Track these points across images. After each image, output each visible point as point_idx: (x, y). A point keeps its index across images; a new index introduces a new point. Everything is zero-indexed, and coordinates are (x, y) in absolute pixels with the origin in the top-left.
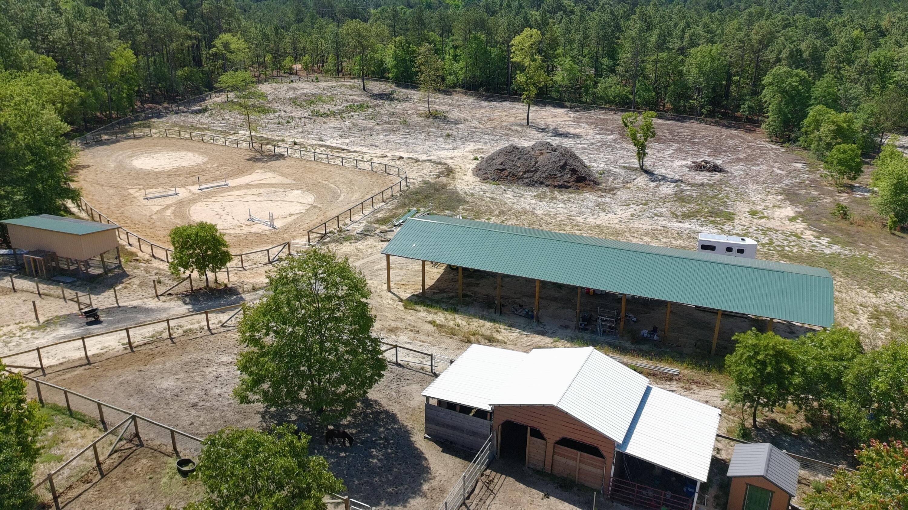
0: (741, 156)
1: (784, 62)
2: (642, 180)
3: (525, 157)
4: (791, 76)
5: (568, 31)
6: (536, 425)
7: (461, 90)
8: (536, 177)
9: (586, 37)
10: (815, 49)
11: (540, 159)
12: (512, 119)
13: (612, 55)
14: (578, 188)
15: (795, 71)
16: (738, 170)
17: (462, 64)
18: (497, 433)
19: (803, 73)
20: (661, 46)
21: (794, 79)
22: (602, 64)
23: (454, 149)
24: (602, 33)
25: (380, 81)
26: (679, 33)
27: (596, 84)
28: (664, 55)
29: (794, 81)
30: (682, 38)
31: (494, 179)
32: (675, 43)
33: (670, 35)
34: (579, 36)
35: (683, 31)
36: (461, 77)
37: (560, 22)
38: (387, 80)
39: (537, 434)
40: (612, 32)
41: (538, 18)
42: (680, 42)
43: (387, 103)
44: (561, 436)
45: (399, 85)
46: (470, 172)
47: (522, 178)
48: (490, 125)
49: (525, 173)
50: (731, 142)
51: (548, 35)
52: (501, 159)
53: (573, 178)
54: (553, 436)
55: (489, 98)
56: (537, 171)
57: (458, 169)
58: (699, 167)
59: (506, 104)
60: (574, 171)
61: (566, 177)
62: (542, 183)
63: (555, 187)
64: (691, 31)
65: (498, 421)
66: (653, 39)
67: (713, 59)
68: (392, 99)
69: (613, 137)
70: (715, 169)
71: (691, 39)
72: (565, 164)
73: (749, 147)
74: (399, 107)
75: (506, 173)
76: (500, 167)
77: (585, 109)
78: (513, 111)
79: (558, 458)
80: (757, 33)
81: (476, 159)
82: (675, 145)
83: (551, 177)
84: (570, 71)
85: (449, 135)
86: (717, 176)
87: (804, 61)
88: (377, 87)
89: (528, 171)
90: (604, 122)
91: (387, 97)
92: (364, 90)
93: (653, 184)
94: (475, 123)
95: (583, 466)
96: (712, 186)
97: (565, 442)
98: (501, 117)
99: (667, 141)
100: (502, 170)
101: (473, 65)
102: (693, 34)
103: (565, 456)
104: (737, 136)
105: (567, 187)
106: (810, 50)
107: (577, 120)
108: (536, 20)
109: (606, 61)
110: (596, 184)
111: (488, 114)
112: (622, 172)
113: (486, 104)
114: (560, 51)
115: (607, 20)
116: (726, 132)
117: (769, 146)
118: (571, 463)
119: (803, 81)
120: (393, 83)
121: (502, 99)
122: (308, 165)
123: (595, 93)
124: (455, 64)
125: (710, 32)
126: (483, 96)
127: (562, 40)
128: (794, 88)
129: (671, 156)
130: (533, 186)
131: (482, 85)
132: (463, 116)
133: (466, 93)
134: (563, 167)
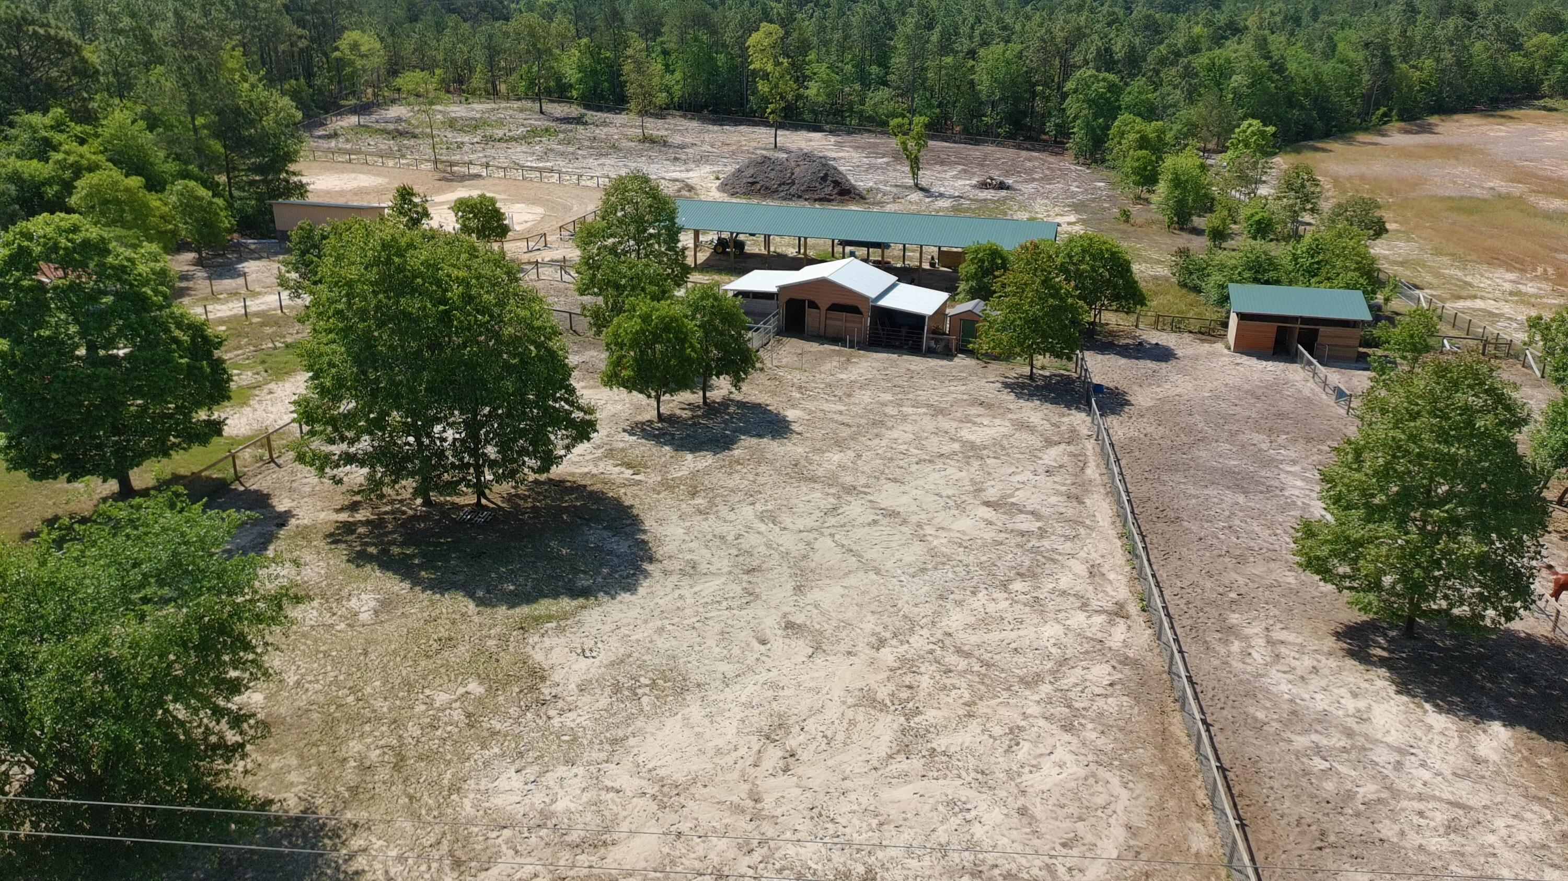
0: (1036, 176)
1: (1091, 65)
2: (916, 196)
3: (778, 168)
4: (1098, 81)
5: (822, 29)
6: (812, 298)
7: (677, 113)
8: (793, 190)
9: (846, 37)
10: (1132, 48)
11: (797, 170)
12: (754, 144)
13: (883, 61)
14: (842, 202)
15: (1101, 76)
16: (1029, 188)
17: (678, 75)
18: (782, 311)
19: (1111, 77)
20: (945, 48)
21: (1101, 84)
22: (870, 74)
23: (688, 171)
24: (868, 31)
25: (559, 102)
26: (967, 30)
27: (862, 102)
28: (949, 60)
29: (1101, 87)
30: (971, 37)
31: (744, 194)
32: (962, 45)
33: (957, 34)
34: (837, 36)
35: (972, 28)
36: (678, 94)
37: (811, 17)
38: (569, 100)
39: (813, 305)
40: (882, 29)
41: (782, 12)
42: (968, 42)
43: (580, 128)
44: (830, 303)
45: (588, 107)
46: (714, 189)
47: (776, 191)
48: (725, 149)
49: (780, 185)
50: (1028, 164)
51: (795, 35)
52: (752, 171)
53: (836, 191)
54: (824, 304)
55: (720, 122)
56: (793, 183)
57: (698, 187)
58: (984, 185)
59: (743, 128)
60: (836, 183)
61: (828, 190)
62: (800, 197)
63: (816, 200)
64: (982, 28)
65: (783, 300)
66: (934, 38)
67: (1008, 63)
68: (586, 123)
69: (885, 160)
70: (1002, 186)
71: (982, 39)
72: (826, 175)
73: (1049, 168)
74: (601, 132)
75: (758, 186)
76: (751, 180)
77: (849, 133)
78: (753, 136)
79: (829, 322)
80: (1062, 29)
81: (718, 178)
82: (960, 167)
83: (810, 189)
84: (827, 83)
85: (676, 159)
86: (1003, 193)
87: (1116, 62)
88: (558, 110)
89: (784, 184)
90: (875, 145)
91: (579, 121)
92: (542, 112)
93: (927, 200)
94: (706, 147)
95: (848, 325)
96: (994, 202)
97: (835, 307)
98: (739, 141)
99: (952, 164)
100: (753, 183)
101: (693, 76)
102: (984, 32)
103: (836, 319)
104: (1036, 158)
105: (829, 201)
106: (1126, 49)
107: (839, 145)
108: (779, 14)
109: (874, 69)
110: (863, 198)
111: (721, 139)
112: (894, 190)
113: (716, 128)
114: (812, 56)
115: (875, 13)
116: (1024, 154)
117: (1072, 167)
118: (839, 323)
119: (1112, 87)
120: (578, 105)
121: (738, 123)
122: (517, 183)
123: (862, 111)
124: (668, 76)
125: (1005, 28)
126: (709, 120)
127: (815, 41)
128: (1102, 96)
129: (954, 177)
130: (790, 199)
131: (706, 106)
132: (688, 140)
133: (684, 116)
134: (824, 178)
